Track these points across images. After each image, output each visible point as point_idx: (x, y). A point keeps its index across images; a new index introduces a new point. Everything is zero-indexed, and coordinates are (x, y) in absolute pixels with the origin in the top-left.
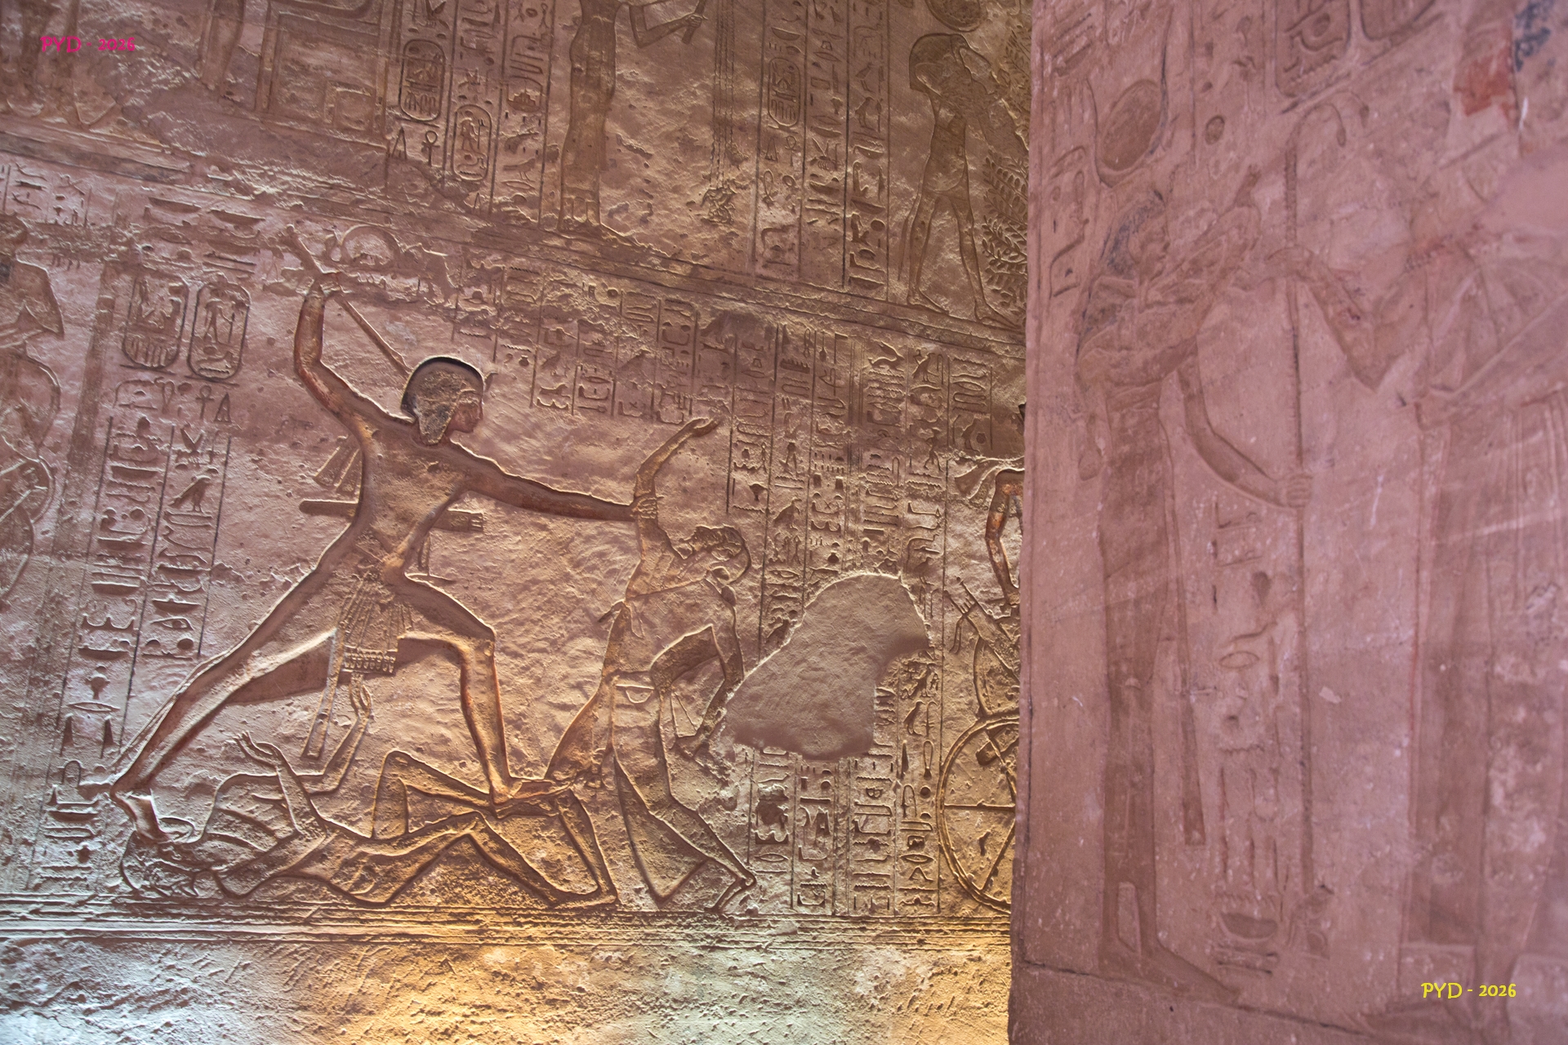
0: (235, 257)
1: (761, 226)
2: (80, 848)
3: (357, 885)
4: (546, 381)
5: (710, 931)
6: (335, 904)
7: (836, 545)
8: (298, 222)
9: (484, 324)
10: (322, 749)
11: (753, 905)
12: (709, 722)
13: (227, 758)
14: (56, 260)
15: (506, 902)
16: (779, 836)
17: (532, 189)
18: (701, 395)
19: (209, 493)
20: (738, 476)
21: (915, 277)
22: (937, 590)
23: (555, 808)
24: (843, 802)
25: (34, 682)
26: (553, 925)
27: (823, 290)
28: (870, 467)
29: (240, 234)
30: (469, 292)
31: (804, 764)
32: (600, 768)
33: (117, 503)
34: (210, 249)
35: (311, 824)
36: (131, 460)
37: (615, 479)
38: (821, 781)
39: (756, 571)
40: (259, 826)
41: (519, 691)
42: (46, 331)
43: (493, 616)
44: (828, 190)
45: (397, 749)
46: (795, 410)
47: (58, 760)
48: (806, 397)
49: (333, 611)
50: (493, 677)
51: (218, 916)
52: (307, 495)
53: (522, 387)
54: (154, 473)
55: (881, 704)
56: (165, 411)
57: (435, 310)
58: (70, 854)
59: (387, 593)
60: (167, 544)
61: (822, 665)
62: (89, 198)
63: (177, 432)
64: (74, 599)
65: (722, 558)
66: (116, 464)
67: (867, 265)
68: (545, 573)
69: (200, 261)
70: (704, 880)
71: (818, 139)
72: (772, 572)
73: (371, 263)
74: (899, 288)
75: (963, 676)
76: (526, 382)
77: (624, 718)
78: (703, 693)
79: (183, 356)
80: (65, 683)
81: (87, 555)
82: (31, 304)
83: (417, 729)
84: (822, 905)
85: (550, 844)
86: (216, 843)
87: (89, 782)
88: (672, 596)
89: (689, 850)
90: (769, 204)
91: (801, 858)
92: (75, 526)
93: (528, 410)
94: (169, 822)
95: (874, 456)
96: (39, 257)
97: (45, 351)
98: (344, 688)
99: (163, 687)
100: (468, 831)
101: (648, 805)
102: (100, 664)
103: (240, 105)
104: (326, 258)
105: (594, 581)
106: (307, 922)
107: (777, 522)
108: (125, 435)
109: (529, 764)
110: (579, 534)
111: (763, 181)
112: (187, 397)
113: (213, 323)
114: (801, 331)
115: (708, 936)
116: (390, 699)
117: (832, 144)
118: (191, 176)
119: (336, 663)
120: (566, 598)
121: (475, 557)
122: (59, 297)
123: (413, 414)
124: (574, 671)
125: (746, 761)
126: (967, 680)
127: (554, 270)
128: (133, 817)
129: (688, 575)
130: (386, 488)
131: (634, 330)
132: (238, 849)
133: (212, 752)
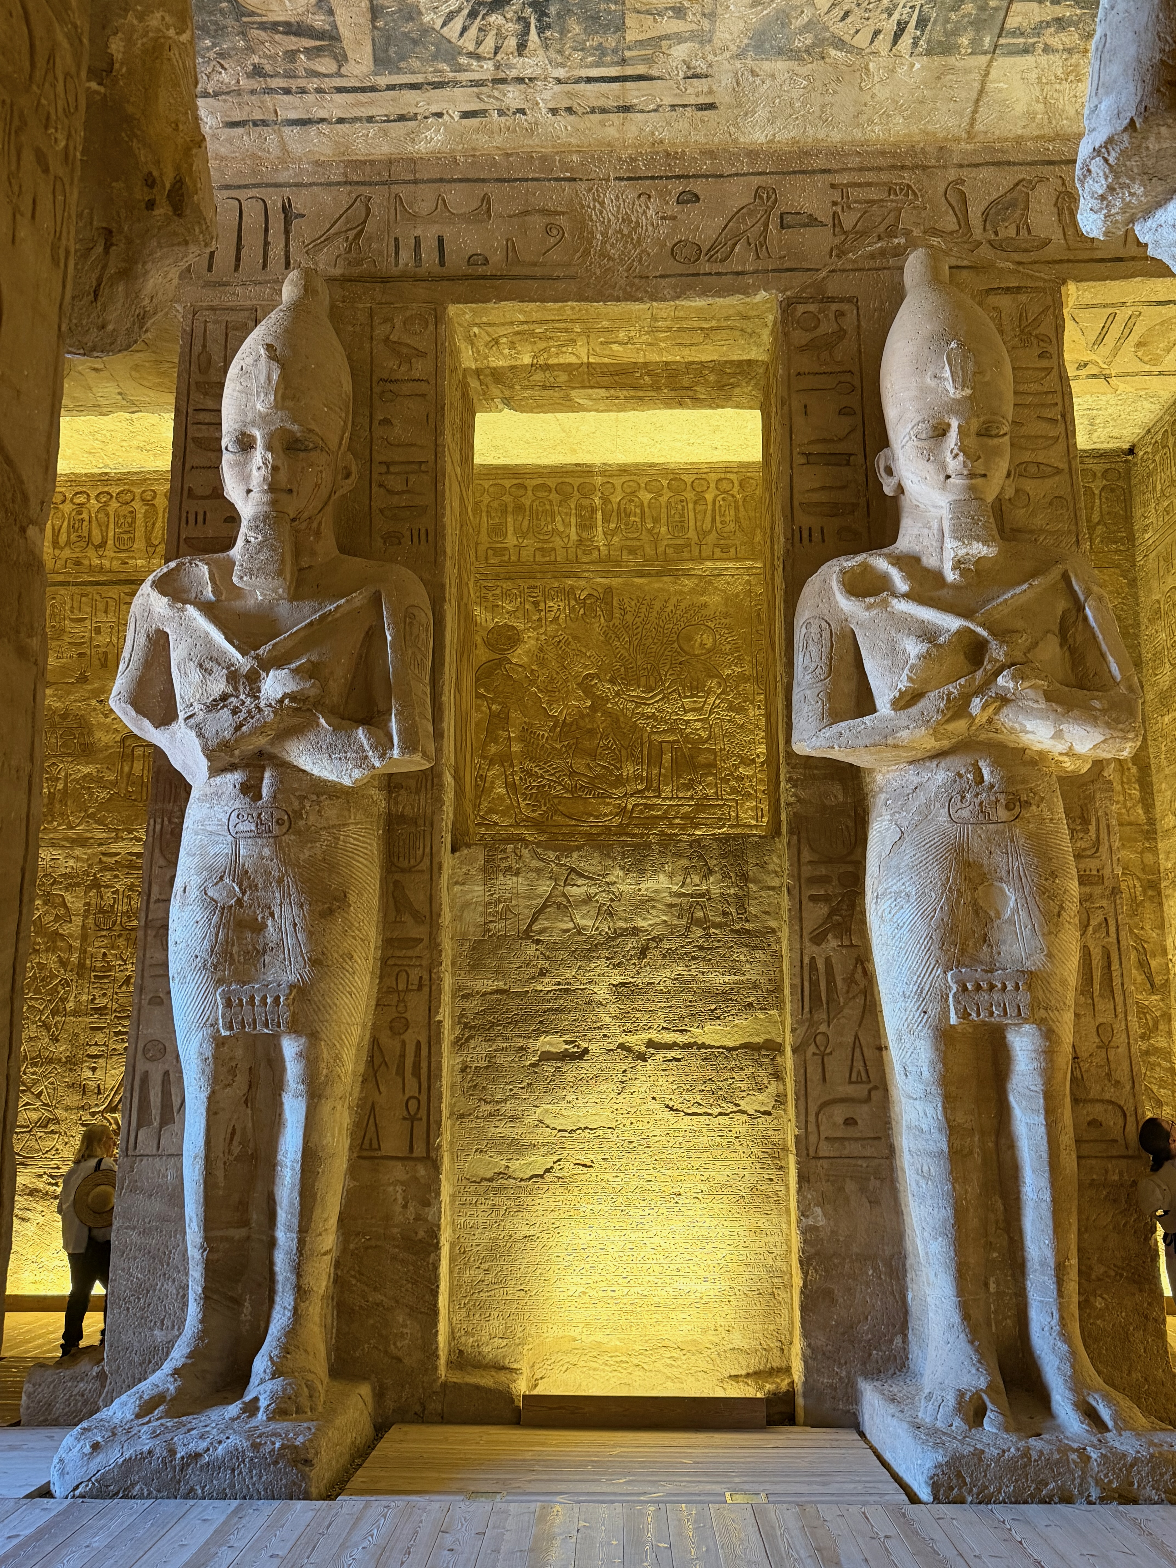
14: (66, 889)
25: (71, 1069)
33: (96, 990)
34: (127, 870)
36: (101, 971)
42: (65, 921)
47: (81, 1101)
54: (110, 975)
56: (113, 948)
60: (117, 1006)
62: (77, 859)
63: (118, 956)
64: (83, 1034)
66: (95, 974)
69: (123, 877)
79: (119, 921)
80: (82, 1069)
81: (86, 1014)
87: (93, 1110)
92: (81, 1002)
96: (60, 889)
97: (65, 930)
102: (94, 1060)
103: (135, 800)
108: (98, 960)
112: (121, 939)
118: (117, 839)
122: (69, 905)
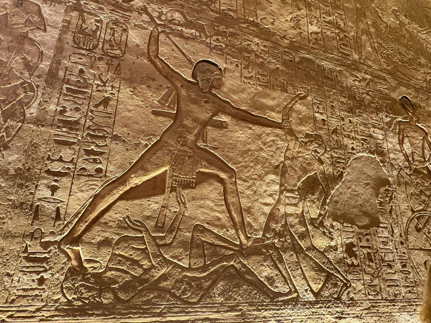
0: (122, 12)
1: (310, 31)
2: (39, 277)
3: (184, 293)
4: (246, 73)
5: (338, 309)
6: (173, 304)
7: (353, 143)
8: (148, 4)
9: (221, 50)
10: (164, 222)
11: (352, 295)
12: (322, 212)
13: (119, 227)
14: (45, 2)
15: (252, 299)
16: (356, 262)
17: (234, 7)
18: (300, 84)
19: (110, 103)
20: (317, 115)
21: (360, 53)
22: (388, 162)
23: (268, 251)
24: (375, 247)
25: (21, 186)
26: (274, 310)
27: (333, 54)
28: (359, 116)
29: (124, 4)
30: (215, 38)
31: (358, 230)
32: (283, 232)
33: (67, 103)
34: (113, 8)
35: (160, 261)
36: (75, 85)
37: (274, 112)
38: (366, 238)
39: (329, 151)
40: (135, 263)
41: (248, 197)
42: (38, 28)
43: (234, 164)
44: (329, 22)
45: (198, 223)
46: (331, 93)
47: (30, 228)
48: (334, 89)
49: (167, 158)
50: (237, 190)
51: (113, 314)
52: (154, 108)
53: (237, 74)
54: (86, 92)
55: (380, 206)
56: (92, 67)
57: (202, 42)
58: (33, 281)
59: (190, 151)
60: (91, 123)
61: (356, 189)
63: (97, 76)
64: (44, 146)
65: (316, 145)
66: (68, 86)
67: (345, 48)
68: (253, 147)
69: (108, 12)
70: (332, 284)
71: (323, 7)
72: (334, 152)
73: (177, 22)
74: (356, 57)
75: (404, 196)
76: (238, 72)
77: (290, 210)
78: (318, 199)
79: (100, 46)
80: (36, 187)
81: (52, 125)
82: (32, 16)
83: (206, 213)
84: (377, 294)
85: (268, 269)
86: (113, 272)
87: (47, 239)
88: (301, 159)
89: (323, 271)
90: (312, 25)
91: (366, 273)
92: (46, 111)
93: (240, 83)
94: (89, 261)
95: (359, 112)
97: (37, 36)
98: (173, 193)
99: (87, 191)
100: (232, 263)
101: (305, 249)
102: (56, 178)
104: (159, 18)
105: (272, 151)
106: (160, 315)
107: (332, 133)
108: (72, 74)
109: (256, 230)
110: (264, 132)
111: (309, 17)
112: (101, 62)
113: (113, 35)
114: (328, 67)
115: (337, 312)
116: (194, 199)
117: (328, 8)
119: (169, 182)
120: (263, 158)
121: (225, 138)
122: (45, 15)
123: (197, 80)
124: (268, 189)
125: (338, 229)
126: (405, 197)
127: (244, 35)
128: (69, 259)
129: (305, 151)
130: (188, 108)
131: (274, 59)
132: (124, 275)
133: (111, 224)
